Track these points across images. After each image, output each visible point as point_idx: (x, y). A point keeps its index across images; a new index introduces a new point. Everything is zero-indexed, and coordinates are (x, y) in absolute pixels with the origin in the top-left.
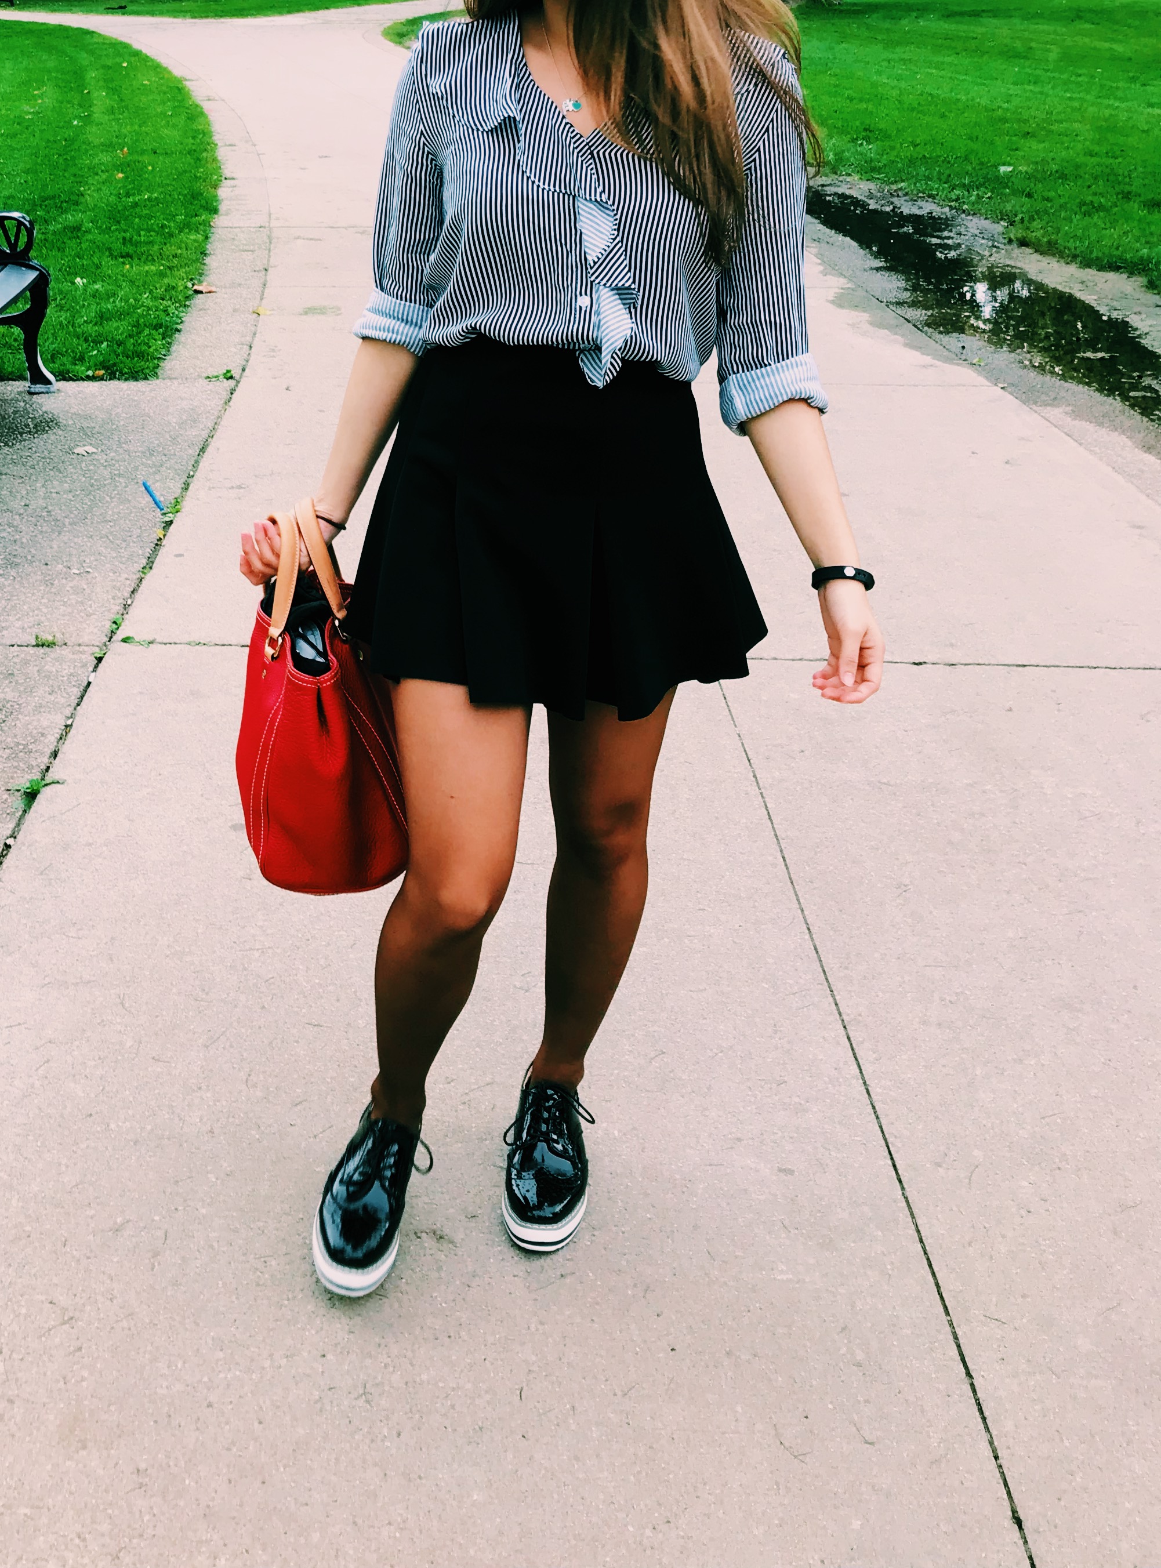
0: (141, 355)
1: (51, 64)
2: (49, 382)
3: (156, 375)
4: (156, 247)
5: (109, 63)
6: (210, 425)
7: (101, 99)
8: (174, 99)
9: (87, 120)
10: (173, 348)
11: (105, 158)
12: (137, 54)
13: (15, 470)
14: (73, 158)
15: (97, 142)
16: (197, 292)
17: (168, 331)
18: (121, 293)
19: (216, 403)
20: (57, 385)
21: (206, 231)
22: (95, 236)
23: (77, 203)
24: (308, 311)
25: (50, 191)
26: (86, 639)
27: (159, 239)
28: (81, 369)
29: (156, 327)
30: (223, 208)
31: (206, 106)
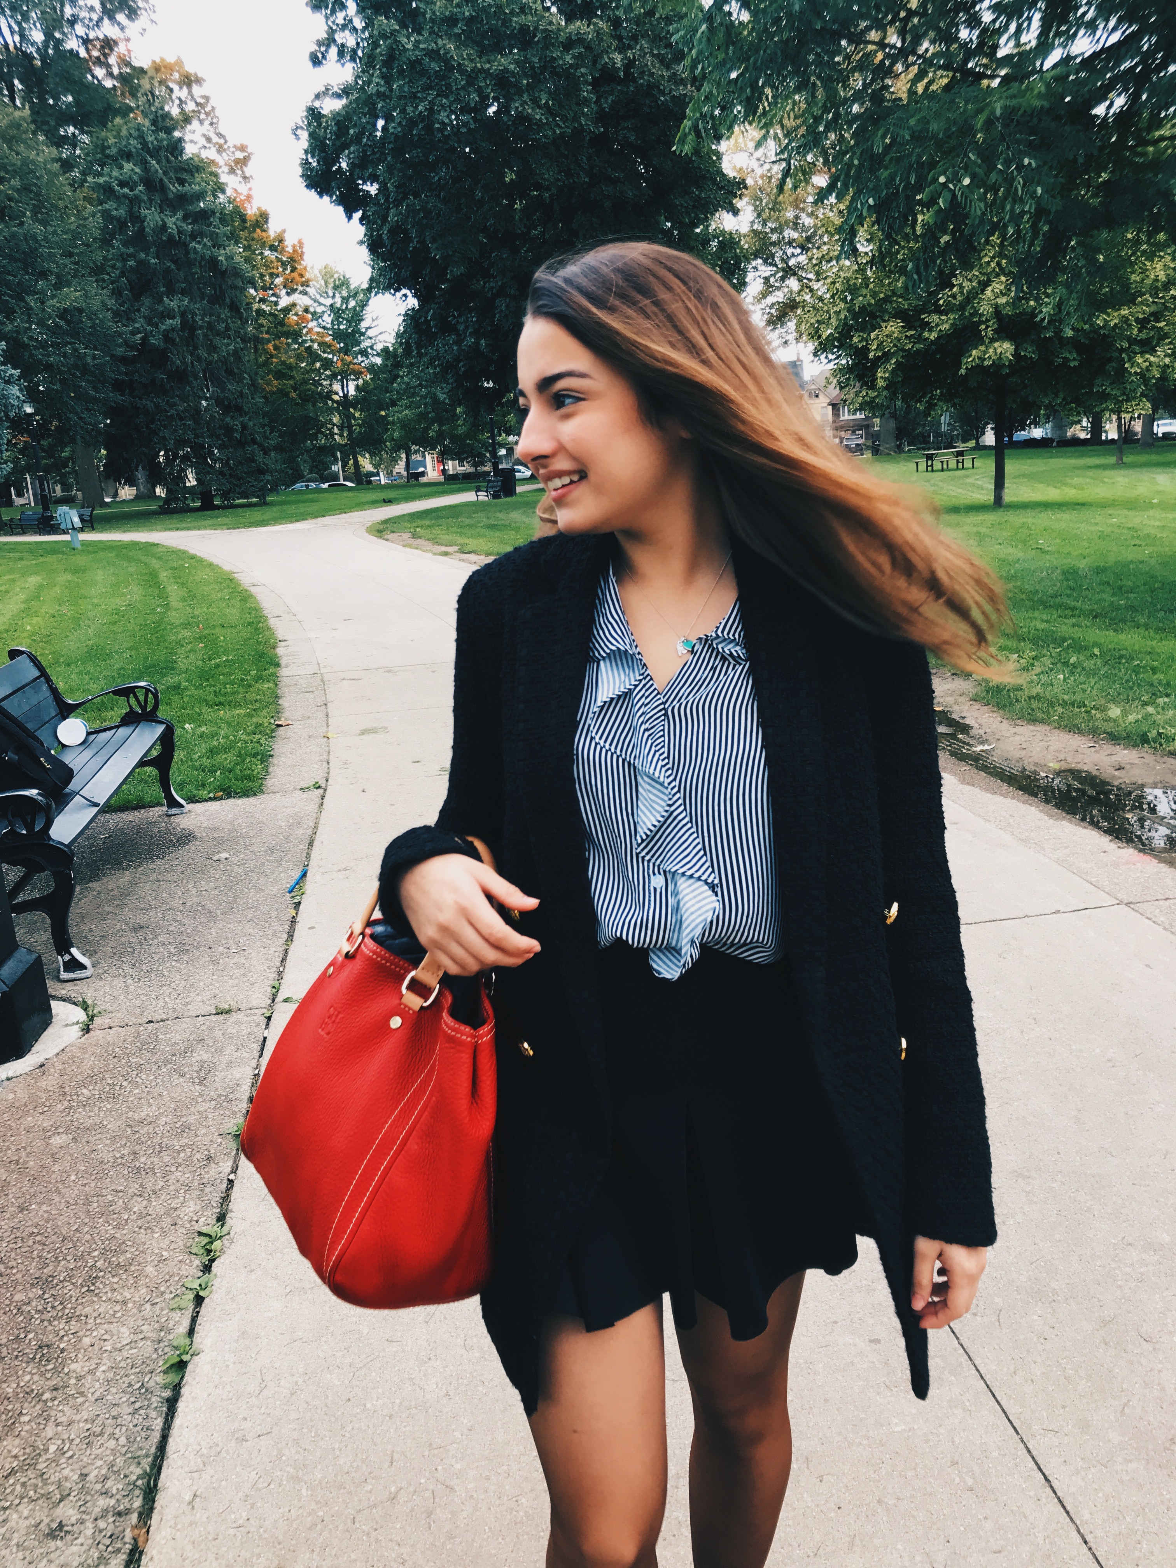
0: (249, 778)
1: (132, 569)
2: (182, 806)
3: (263, 792)
4: (240, 696)
5: (175, 565)
6: (312, 824)
7: (174, 592)
8: (228, 587)
9: (167, 606)
10: (271, 769)
11: (186, 633)
12: (193, 557)
13: (169, 876)
14: (162, 636)
15: (177, 622)
16: (279, 726)
17: (265, 757)
18: (222, 733)
19: (313, 807)
20: (188, 807)
21: (274, 679)
22: (192, 691)
23: (173, 669)
24: (363, 732)
25: (149, 662)
26: (254, 1003)
27: (241, 690)
28: (204, 793)
29: (255, 756)
30: (283, 662)
31: (253, 590)
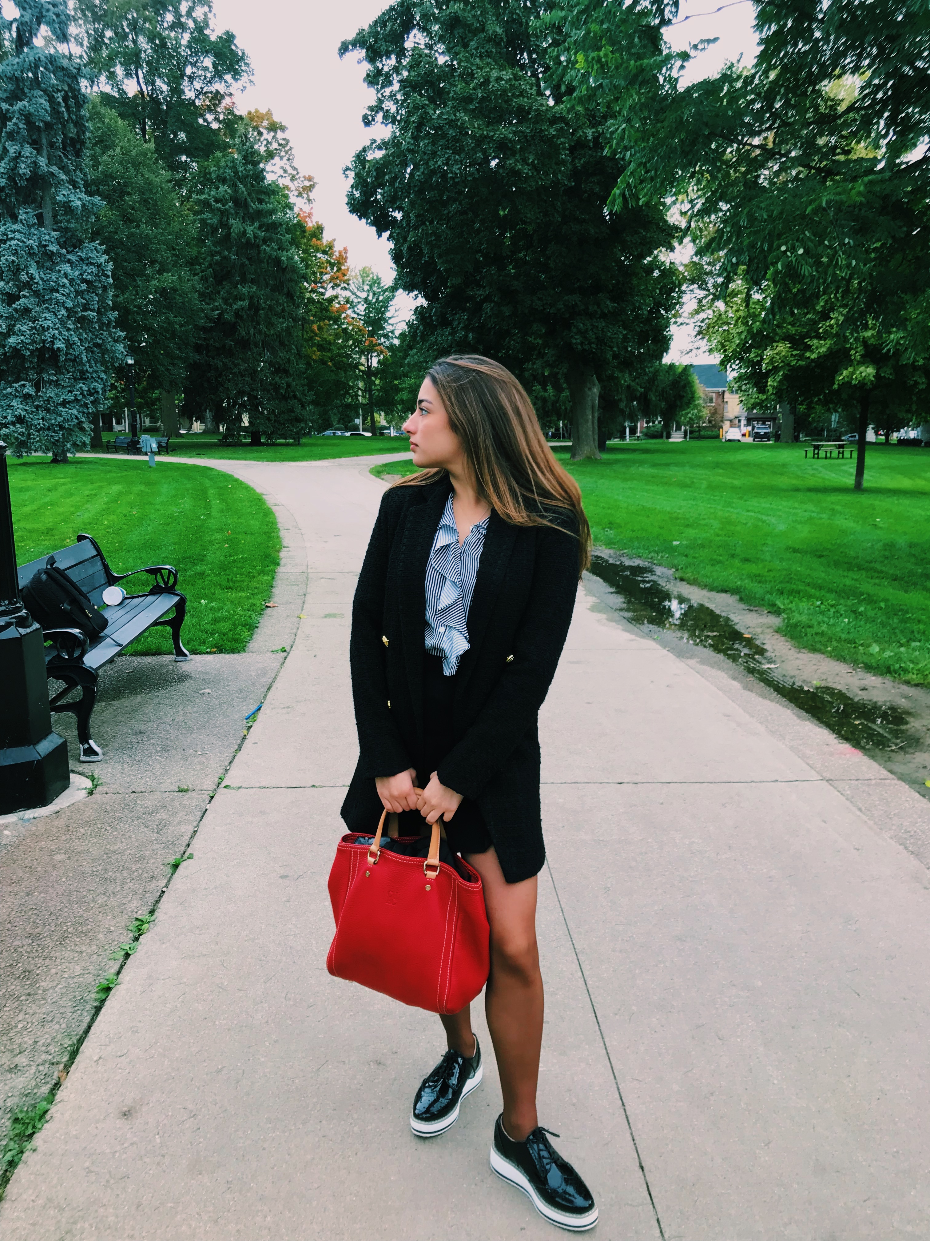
0: (236, 640)
1: (189, 486)
2: (186, 655)
3: (244, 651)
4: (245, 584)
5: (221, 485)
6: (273, 676)
7: (216, 504)
8: (257, 504)
9: (209, 516)
10: (254, 636)
11: (218, 536)
12: (237, 480)
13: (167, 701)
14: (201, 536)
15: (214, 527)
16: (267, 607)
17: (252, 627)
18: (226, 608)
19: (276, 664)
20: (190, 657)
21: (273, 574)
22: (212, 577)
23: (202, 560)
24: (326, 616)
25: (187, 554)
26: (205, 787)
27: (247, 579)
28: (203, 648)
29: (244, 626)
30: (282, 562)
31: (274, 509)
